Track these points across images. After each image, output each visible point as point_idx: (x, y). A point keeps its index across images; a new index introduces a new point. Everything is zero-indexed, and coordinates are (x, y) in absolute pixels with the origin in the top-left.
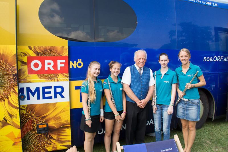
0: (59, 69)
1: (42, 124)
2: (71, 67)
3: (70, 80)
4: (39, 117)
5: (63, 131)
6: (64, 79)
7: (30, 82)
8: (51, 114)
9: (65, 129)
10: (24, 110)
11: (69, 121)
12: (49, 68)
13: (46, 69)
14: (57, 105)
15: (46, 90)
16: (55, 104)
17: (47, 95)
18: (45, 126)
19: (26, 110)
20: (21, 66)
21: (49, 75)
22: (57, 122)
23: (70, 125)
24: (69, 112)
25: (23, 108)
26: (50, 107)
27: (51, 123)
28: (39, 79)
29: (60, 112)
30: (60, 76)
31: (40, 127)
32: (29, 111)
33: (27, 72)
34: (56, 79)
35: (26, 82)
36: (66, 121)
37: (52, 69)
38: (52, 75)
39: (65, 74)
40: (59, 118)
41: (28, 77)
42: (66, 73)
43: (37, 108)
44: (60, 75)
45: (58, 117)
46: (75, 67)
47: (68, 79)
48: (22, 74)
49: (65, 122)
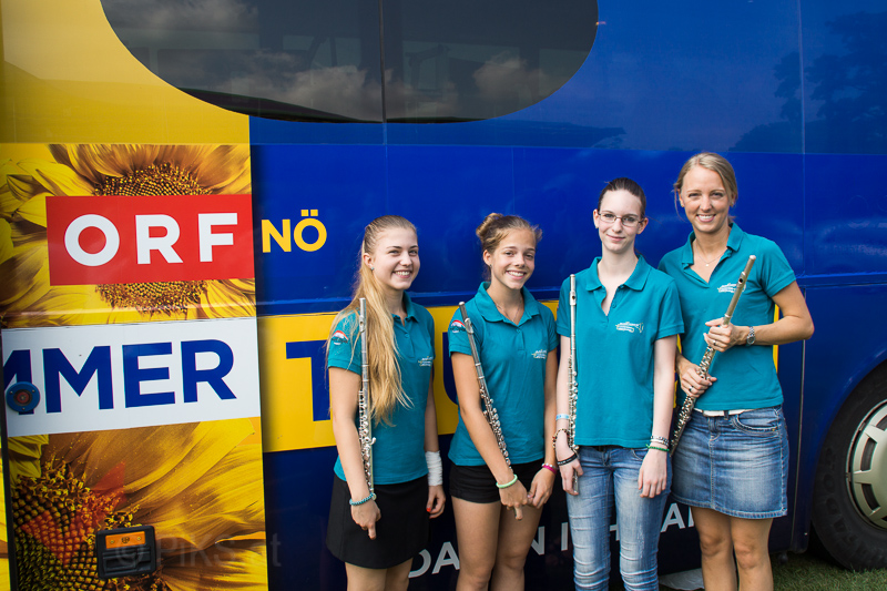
0: (206, 255)
1: (121, 529)
2: (267, 248)
3: (262, 311)
4: (107, 493)
5: (230, 565)
6: (233, 305)
7: (61, 322)
8: (169, 478)
9: (240, 555)
10: (32, 459)
11: (261, 515)
12: (155, 254)
13: (144, 258)
14: (198, 435)
15: (145, 362)
16: (186, 430)
17: (147, 387)
18: (137, 539)
19: (43, 460)
20: (16, 244)
21: (158, 288)
22: (199, 517)
23: (262, 535)
24: (258, 467)
25: (29, 453)
26: (165, 445)
27: (171, 526)
28: (109, 310)
29: (215, 470)
30: (215, 295)
31: (115, 542)
32: (57, 465)
33: (44, 274)
34: (192, 307)
35: (43, 322)
36: (245, 514)
37: (172, 257)
38: (172, 288)
39: (235, 281)
40: (209, 499)
41: (45, 298)
42: (243, 279)
43: (97, 450)
44: (213, 287)
45: (203, 495)
46: (287, 248)
47: (250, 305)
48: (19, 284)
49: (239, 520)
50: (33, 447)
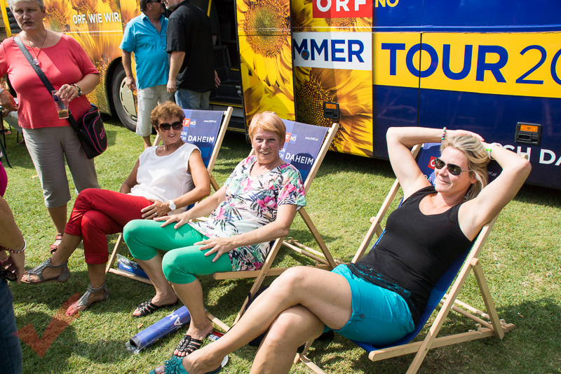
0: (357, 9)
1: (329, 102)
2: (377, 6)
3: (374, 30)
4: (326, 89)
5: (361, 123)
6: (364, 27)
7: (315, 31)
8: (342, 88)
9: (363, 120)
10: (307, 74)
11: (371, 108)
12: (341, 7)
13: (338, 9)
14: (352, 74)
15: (338, 46)
16: (349, 71)
17: (338, 55)
18: (334, 107)
19: (310, 75)
20: (305, 4)
21: (341, 20)
22: (352, 104)
23: (371, 115)
24: (370, 90)
25: (307, 72)
26: (343, 76)
27: (344, 105)
28: (327, 27)
29: (357, 88)
30: (359, 24)
31: (328, 106)
32: (314, 77)
33: (311, 15)
34: (351, 27)
35: (310, 30)
36: (366, 106)
37: (347, 9)
38: (346, 20)
39: (366, 18)
40: (355, 98)
41: (312, 22)
42: (368, 17)
43: (324, 74)
44: (358, 19)
45: (353, 96)
46: (384, 5)
47: (370, 27)
48: (305, 17)
49: (364, 108)
50: (308, 71)
